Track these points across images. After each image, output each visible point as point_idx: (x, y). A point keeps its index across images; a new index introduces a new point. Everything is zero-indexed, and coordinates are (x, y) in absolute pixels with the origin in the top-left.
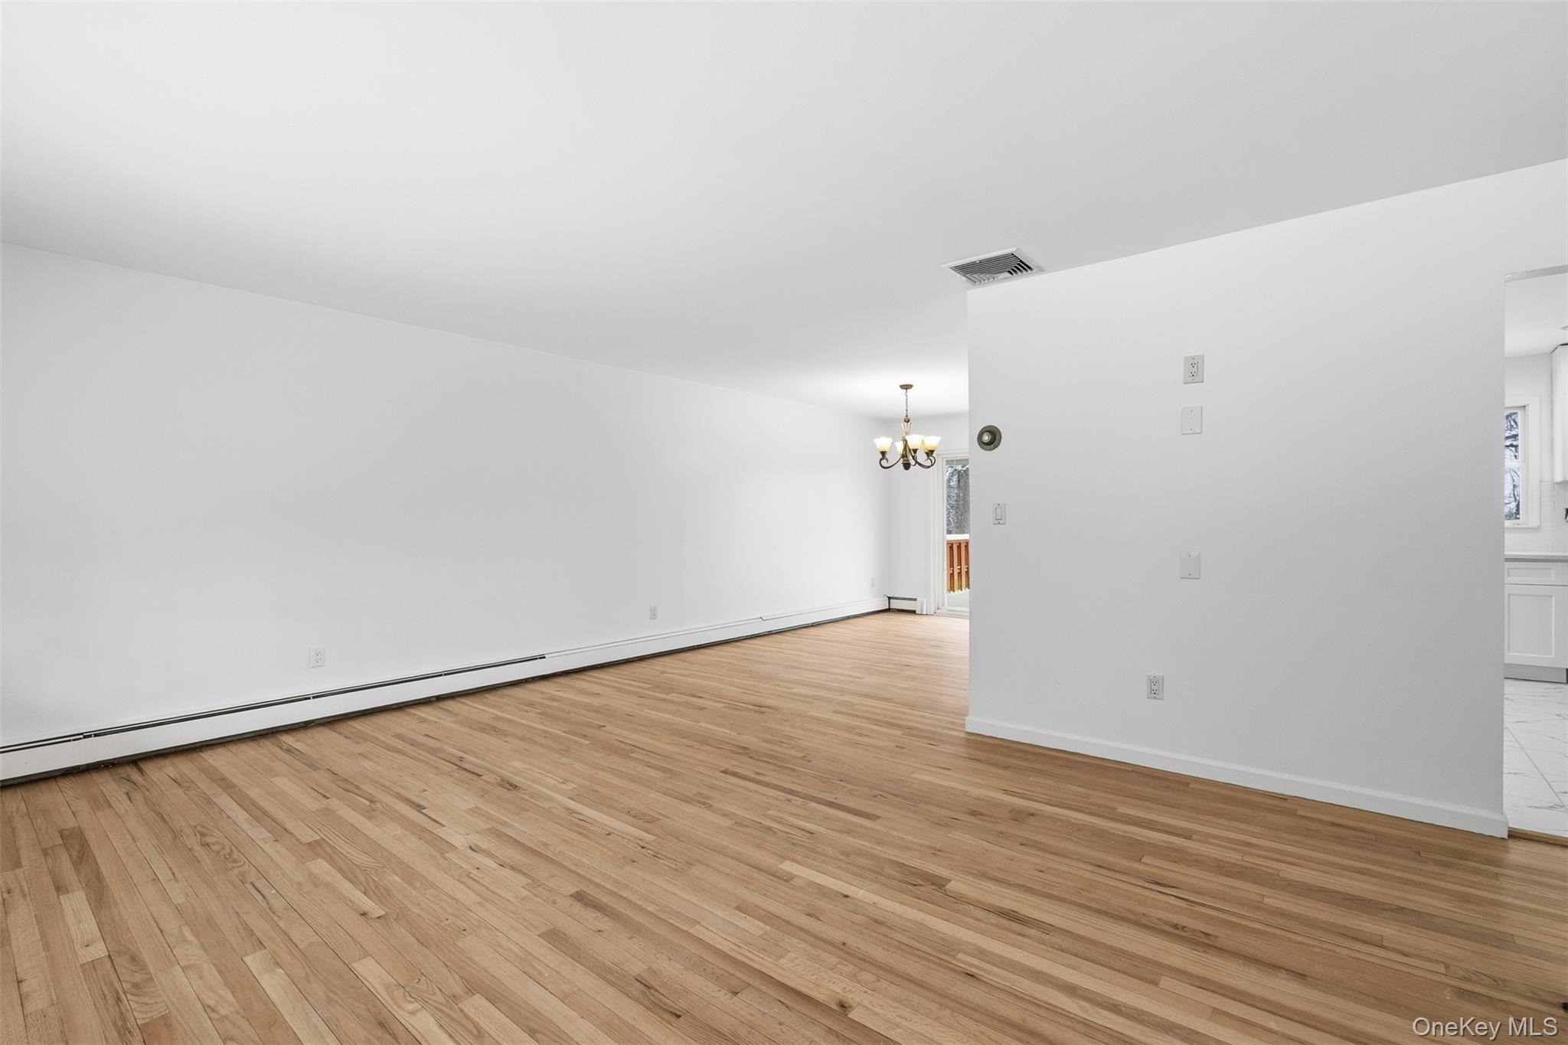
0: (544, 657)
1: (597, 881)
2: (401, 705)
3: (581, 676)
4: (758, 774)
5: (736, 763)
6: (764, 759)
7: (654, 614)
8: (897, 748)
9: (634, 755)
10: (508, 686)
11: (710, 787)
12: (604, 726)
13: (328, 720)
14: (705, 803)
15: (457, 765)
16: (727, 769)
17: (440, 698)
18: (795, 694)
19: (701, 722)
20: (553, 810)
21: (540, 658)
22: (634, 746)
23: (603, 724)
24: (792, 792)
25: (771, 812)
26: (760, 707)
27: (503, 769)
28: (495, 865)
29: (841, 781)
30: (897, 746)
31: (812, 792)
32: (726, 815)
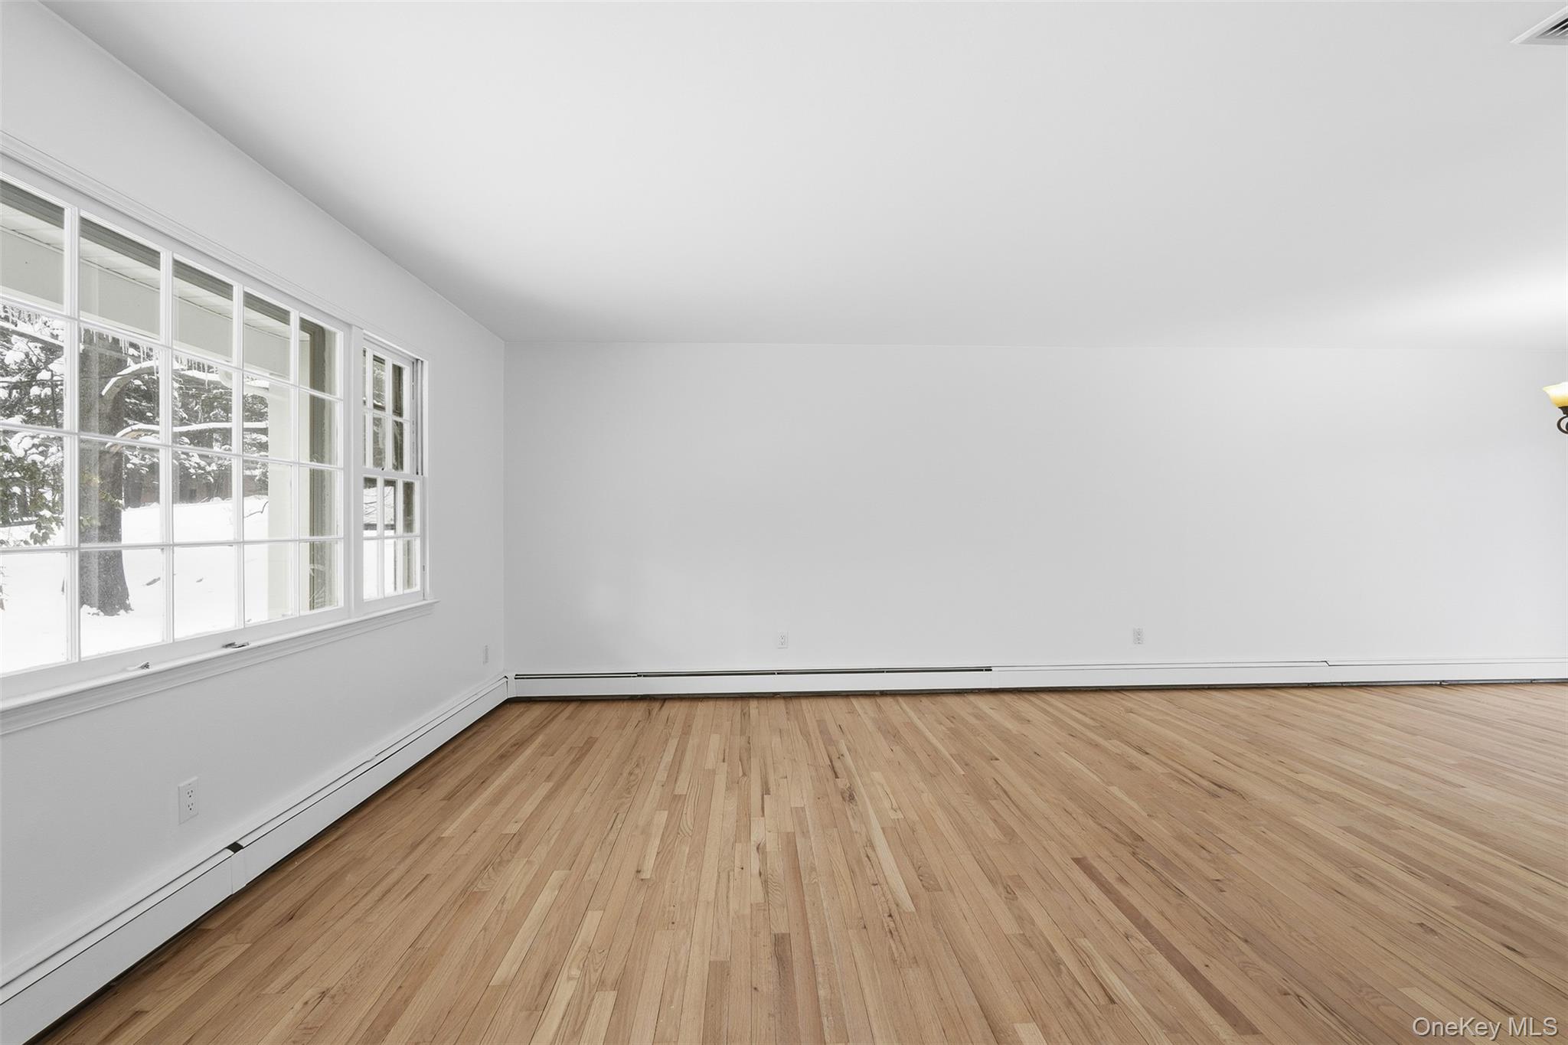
0: (991, 670)
1: (812, 931)
2: (849, 693)
3: (1032, 698)
4: (1121, 879)
5: (1105, 853)
6: (1152, 863)
7: (1138, 637)
8: (1420, 929)
9: (993, 802)
10: (952, 693)
11: (1038, 872)
12: (997, 759)
13: (789, 695)
14: (1010, 895)
15: (831, 761)
16: (1085, 858)
17: (884, 694)
18: (1300, 784)
19: (1112, 784)
20: (856, 836)
21: (986, 670)
22: (1006, 792)
23: (997, 756)
24: (1145, 927)
25: (1084, 943)
26: (1220, 787)
27: (860, 776)
28: (756, 872)
29: (1246, 941)
30: (1421, 925)
31: (1177, 940)
32: (1021, 919)
